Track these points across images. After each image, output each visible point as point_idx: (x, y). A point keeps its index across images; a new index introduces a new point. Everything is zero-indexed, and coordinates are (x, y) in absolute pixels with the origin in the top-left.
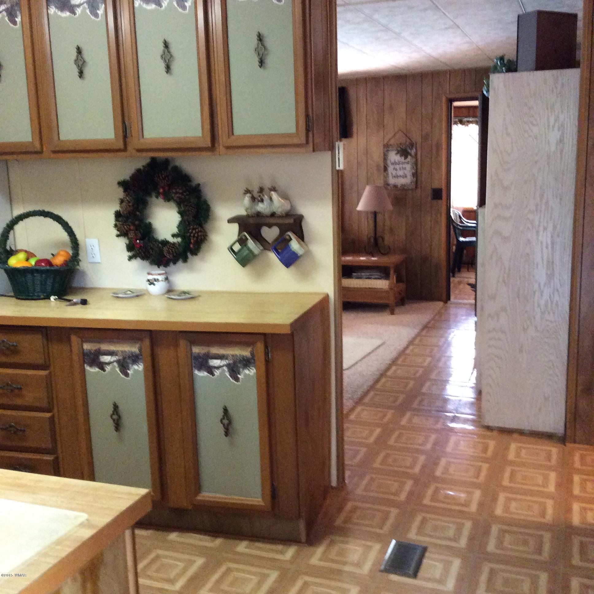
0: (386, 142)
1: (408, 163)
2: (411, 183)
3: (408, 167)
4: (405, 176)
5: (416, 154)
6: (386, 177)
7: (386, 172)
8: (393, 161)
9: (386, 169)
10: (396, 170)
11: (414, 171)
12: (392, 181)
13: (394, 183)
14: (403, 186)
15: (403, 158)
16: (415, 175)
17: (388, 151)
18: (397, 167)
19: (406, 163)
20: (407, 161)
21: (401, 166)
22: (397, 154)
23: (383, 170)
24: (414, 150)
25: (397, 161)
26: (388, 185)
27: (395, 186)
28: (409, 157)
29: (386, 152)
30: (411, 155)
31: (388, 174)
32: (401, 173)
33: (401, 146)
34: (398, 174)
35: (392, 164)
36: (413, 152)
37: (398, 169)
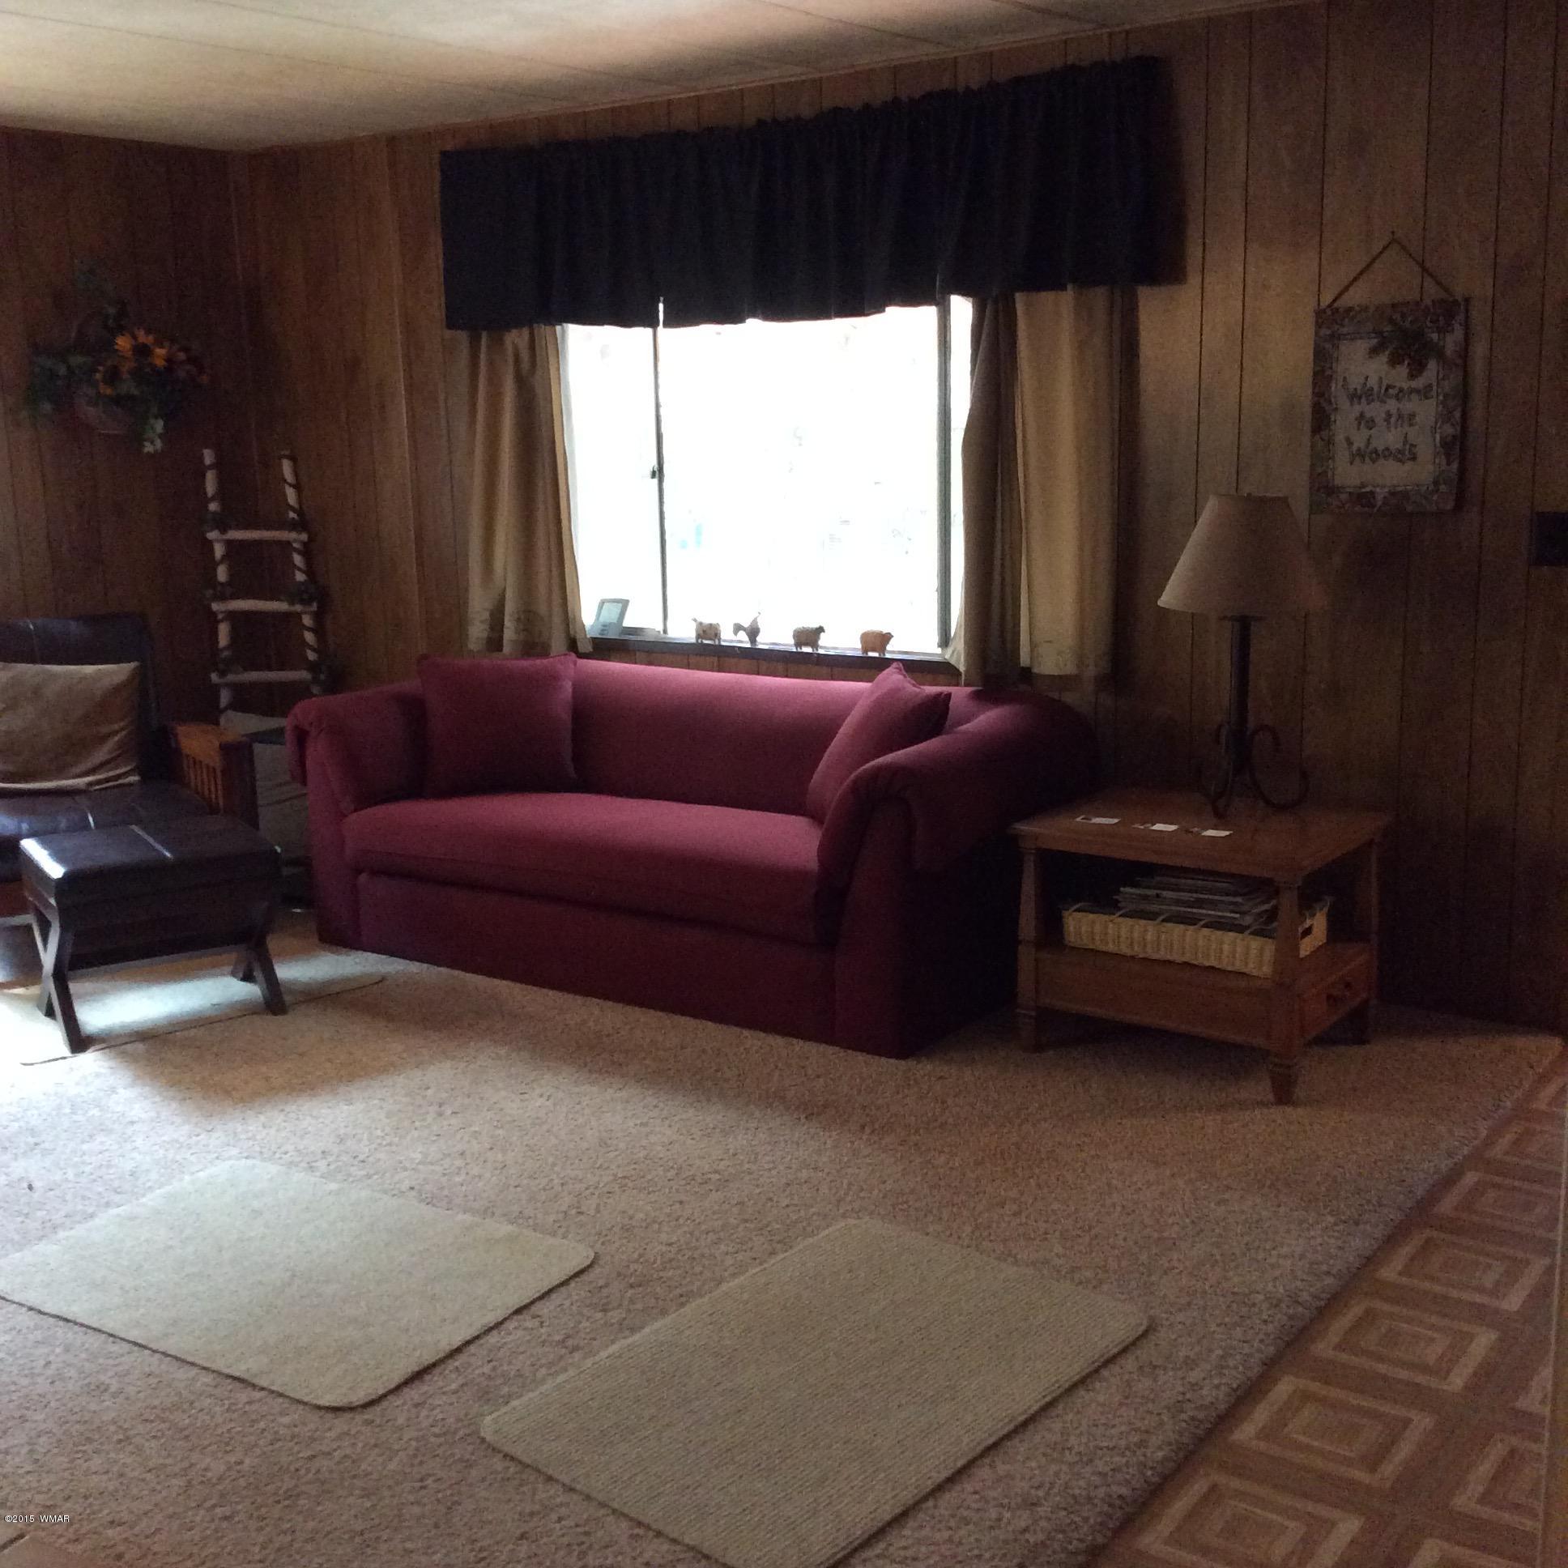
0: (1326, 299)
1: (1425, 393)
2: (1436, 483)
3: (1426, 411)
4: (1408, 454)
5: (1465, 353)
6: (1321, 456)
7: (1324, 434)
8: (1355, 383)
9: (1321, 419)
10: (1371, 424)
11: (1449, 430)
12: (1347, 474)
13: (1358, 482)
14: (1398, 496)
15: (1403, 370)
16: (1457, 447)
17: (1335, 338)
18: (1375, 410)
19: (1418, 391)
20: (1419, 383)
21: (1392, 405)
22: (1374, 352)
23: (1307, 427)
24: (1458, 333)
25: (1373, 382)
26: (1331, 490)
27: (1363, 498)
28: (1432, 365)
29: (1328, 346)
30: (1440, 355)
31: (1329, 442)
32: (1391, 438)
33: (1397, 317)
34: (1379, 444)
35: (1354, 397)
36: (1451, 342)
37: (1379, 420)
